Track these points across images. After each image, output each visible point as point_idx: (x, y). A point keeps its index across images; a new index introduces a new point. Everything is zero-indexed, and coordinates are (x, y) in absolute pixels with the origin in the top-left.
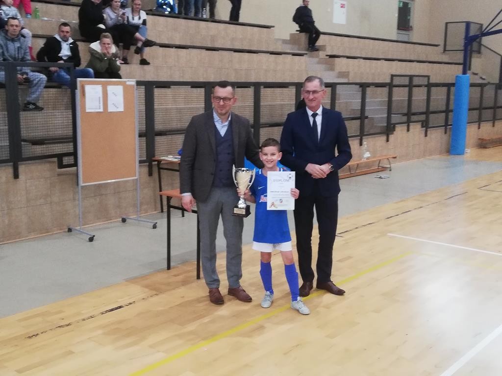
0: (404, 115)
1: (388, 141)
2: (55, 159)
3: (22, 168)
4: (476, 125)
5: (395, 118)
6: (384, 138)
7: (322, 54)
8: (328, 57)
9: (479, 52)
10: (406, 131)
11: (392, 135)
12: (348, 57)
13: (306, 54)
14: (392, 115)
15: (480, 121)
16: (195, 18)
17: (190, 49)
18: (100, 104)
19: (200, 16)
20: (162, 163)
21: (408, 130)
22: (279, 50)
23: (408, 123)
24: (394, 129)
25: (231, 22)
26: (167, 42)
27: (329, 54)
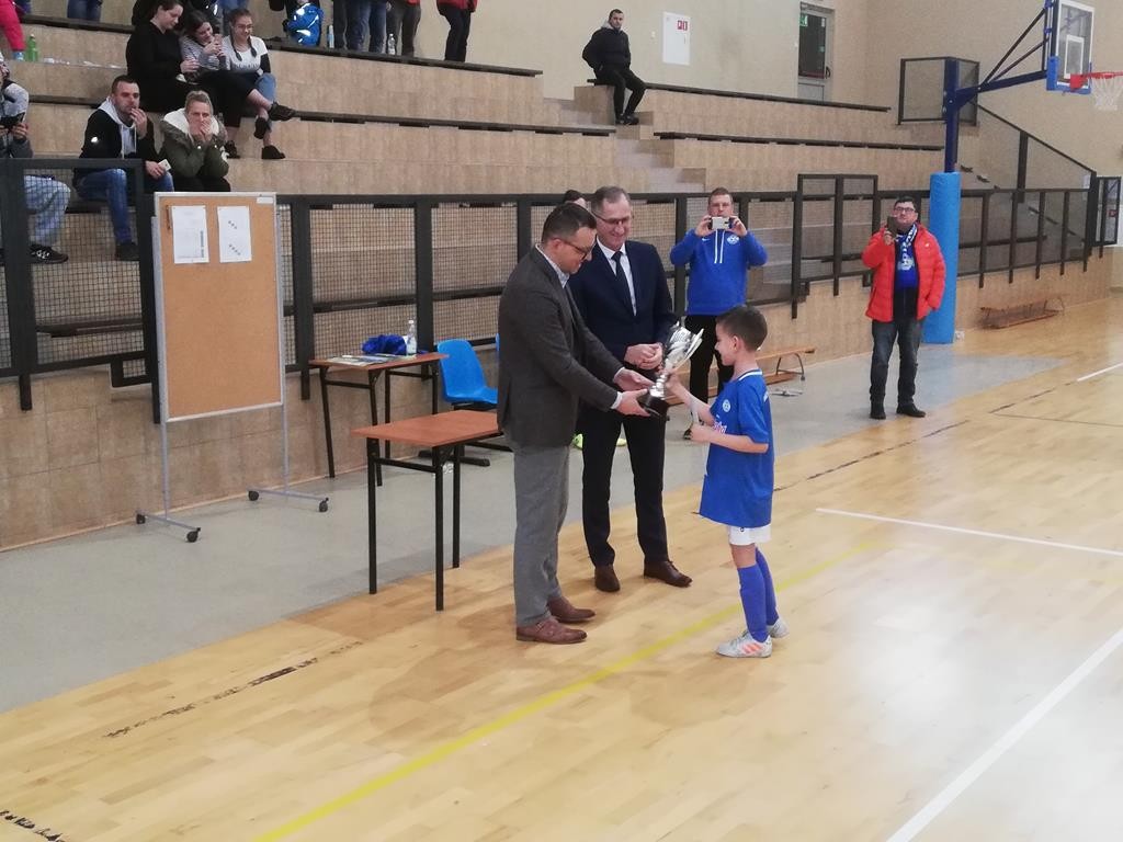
0: (826, 260)
1: (794, 316)
2: (107, 367)
3: (38, 388)
4: (975, 279)
5: (808, 268)
6: (786, 310)
7: (645, 131)
8: (659, 137)
9: (973, 122)
10: (831, 294)
11: (804, 304)
12: (701, 138)
13: (614, 131)
14: (802, 261)
15: (982, 270)
16: (372, 54)
17: (367, 123)
18: (202, 246)
19: (383, 52)
20: (329, 370)
21: (836, 293)
22: (555, 124)
23: (835, 277)
24: (806, 291)
25: (449, 63)
26: (315, 109)
27: (661, 130)
